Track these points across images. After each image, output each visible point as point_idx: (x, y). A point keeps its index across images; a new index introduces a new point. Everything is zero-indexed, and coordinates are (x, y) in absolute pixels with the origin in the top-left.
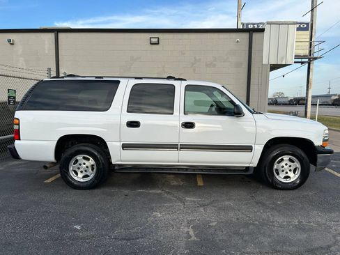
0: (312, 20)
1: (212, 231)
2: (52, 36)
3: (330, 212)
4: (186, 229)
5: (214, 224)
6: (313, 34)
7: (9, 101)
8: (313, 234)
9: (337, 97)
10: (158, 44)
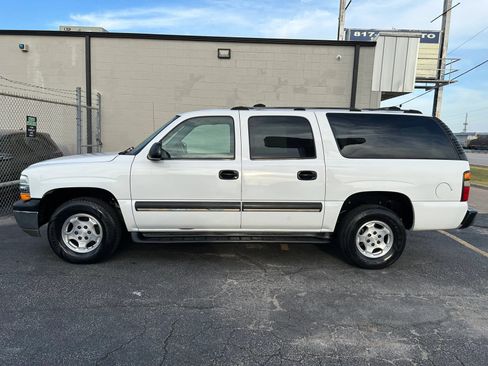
0: (444, 28)
1: (301, 301)
2: (82, 41)
3: (446, 285)
4: (269, 300)
5: (303, 294)
6: (444, 48)
7: (28, 132)
8: (422, 308)
9: (475, 138)
10: (229, 58)
